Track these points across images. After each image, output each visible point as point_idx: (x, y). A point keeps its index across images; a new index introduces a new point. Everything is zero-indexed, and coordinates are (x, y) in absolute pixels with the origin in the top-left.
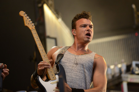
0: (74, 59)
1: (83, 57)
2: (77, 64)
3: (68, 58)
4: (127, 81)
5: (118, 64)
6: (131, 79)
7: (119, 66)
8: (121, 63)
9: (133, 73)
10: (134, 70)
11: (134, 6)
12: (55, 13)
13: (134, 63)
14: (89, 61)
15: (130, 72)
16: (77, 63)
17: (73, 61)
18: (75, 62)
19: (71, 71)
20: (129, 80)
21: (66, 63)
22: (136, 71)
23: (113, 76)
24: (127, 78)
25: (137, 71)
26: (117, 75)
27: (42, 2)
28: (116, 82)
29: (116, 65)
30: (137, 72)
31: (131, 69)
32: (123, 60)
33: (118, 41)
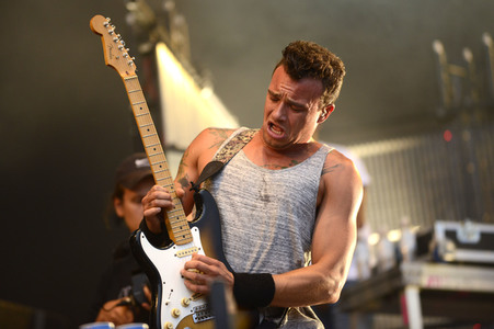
0: (258, 183)
1: (286, 177)
2: (266, 199)
3: (242, 177)
4: (417, 285)
5: (390, 229)
6: (431, 278)
7: (394, 236)
8: (400, 227)
9: (437, 259)
10: (441, 251)
11: (438, 48)
12: (193, 70)
13: (440, 229)
14: (306, 187)
15: (429, 257)
16: (266, 196)
17: (255, 190)
18: (263, 193)
19: (249, 222)
20: (425, 282)
21: (235, 195)
22: (446, 251)
23: (375, 271)
24: (419, 274)
25: (451, 252)
26: (388, 265)
27: (152, 39)
28: (385, 288)
29: (383, 236)
30: (449, 257)
31: (432, 246)
32: (405, 220)
33: (390, 156)
